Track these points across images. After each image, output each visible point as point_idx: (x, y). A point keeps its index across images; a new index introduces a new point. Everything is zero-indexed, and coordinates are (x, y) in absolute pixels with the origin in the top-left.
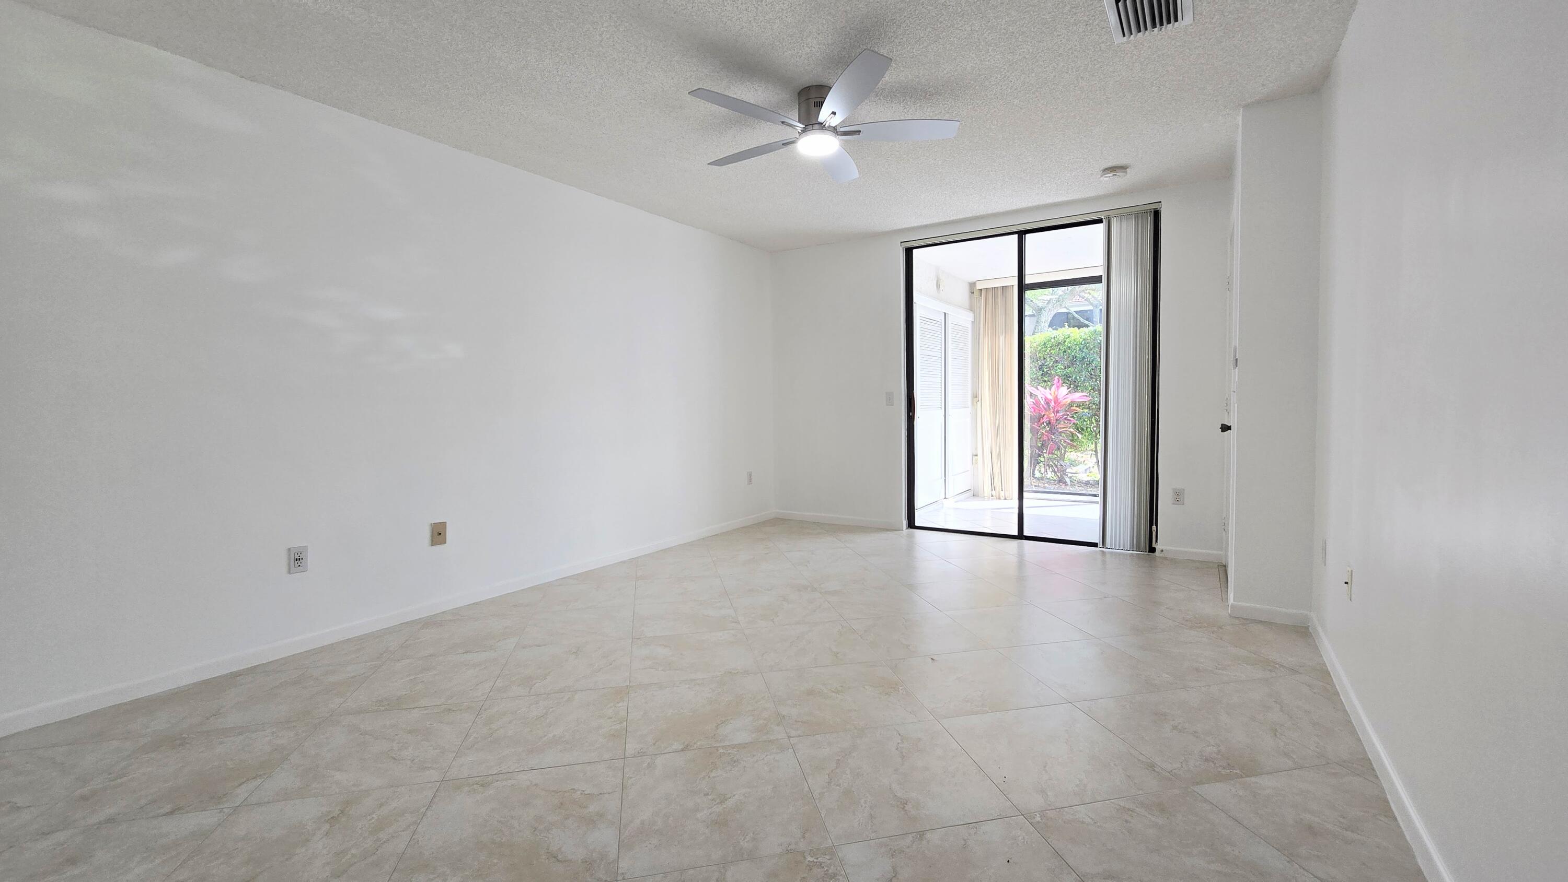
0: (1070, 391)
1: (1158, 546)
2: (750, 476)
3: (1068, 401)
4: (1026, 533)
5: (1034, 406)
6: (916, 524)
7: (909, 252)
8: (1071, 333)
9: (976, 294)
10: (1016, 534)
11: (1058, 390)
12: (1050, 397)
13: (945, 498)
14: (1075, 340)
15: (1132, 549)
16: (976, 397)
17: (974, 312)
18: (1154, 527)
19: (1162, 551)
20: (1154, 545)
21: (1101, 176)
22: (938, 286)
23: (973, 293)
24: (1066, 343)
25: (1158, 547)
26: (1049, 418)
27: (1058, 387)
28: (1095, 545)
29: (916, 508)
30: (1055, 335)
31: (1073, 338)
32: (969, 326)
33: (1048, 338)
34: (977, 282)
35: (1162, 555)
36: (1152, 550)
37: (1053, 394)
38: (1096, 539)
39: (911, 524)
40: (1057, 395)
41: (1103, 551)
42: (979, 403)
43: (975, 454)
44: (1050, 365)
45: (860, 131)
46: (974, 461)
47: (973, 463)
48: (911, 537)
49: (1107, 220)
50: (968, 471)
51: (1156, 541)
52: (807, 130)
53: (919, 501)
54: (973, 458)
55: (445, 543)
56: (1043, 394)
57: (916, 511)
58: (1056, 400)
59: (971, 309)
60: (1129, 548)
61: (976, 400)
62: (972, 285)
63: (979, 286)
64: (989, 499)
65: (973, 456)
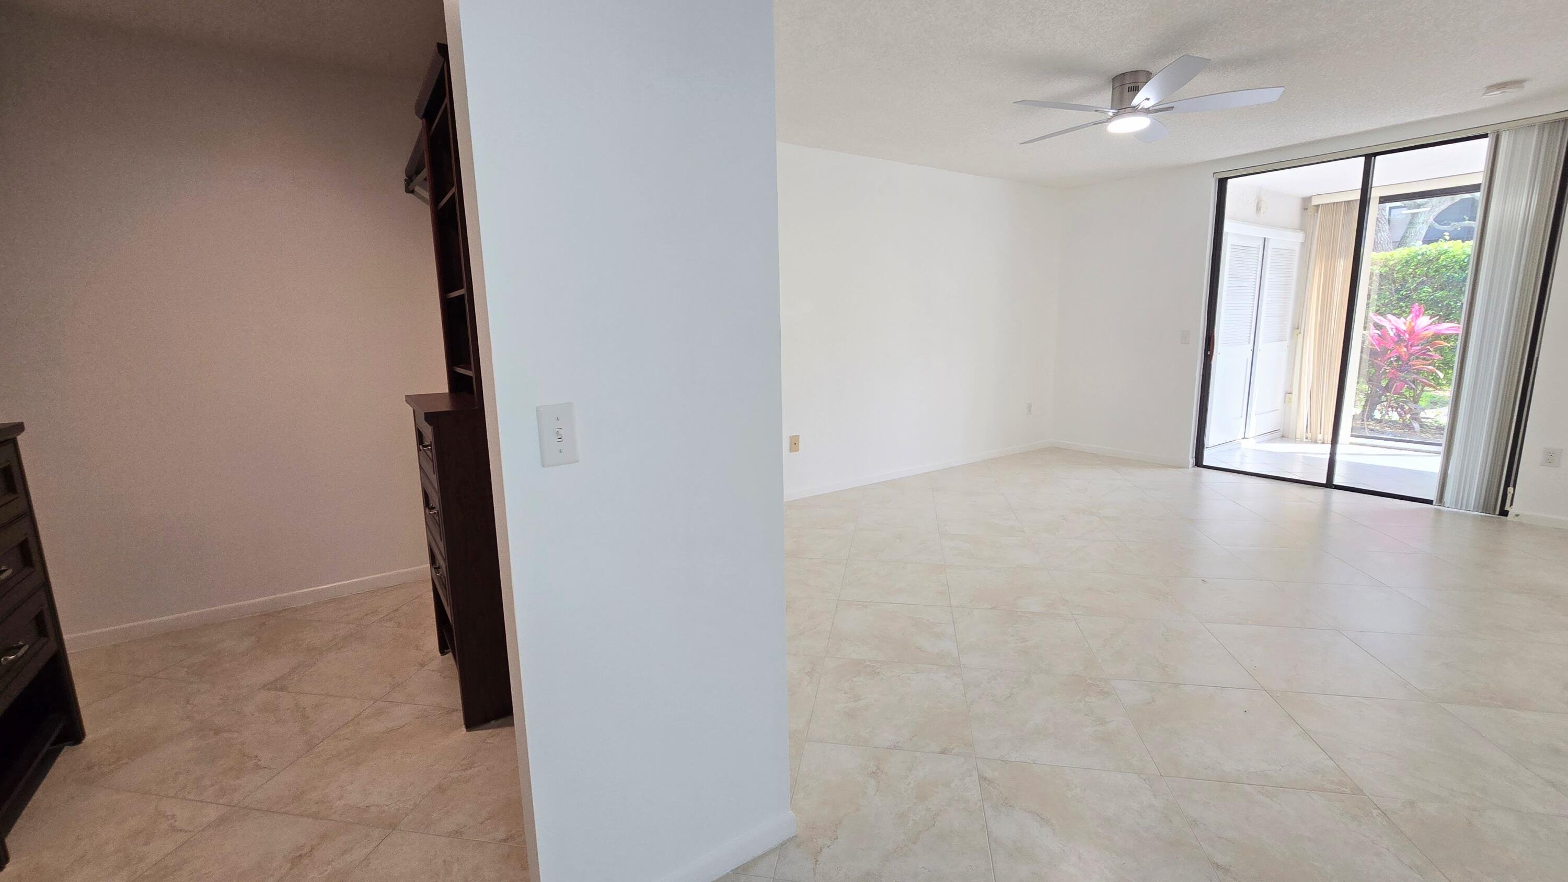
0: (1433, 322)
1: (1513, 509)
2: (1030, 407)
3: (1430, 333)
4: (1337, 481)
5: (1380, 338)
6: (1205, 463)
7: (1222, 184)
8: (1449, 248)
9: (1311, 211)
10: (1324, 482)
11: (1417, 319)
12: (1403, 327)
13: (1244, 438)
14: (1454, 256)
15: (1476, 509)
16: (1298, 328)
17: (1306, 233)
18: (1510, 489)
19: (1517, 515)
20: (1507, 508)
21: (1484, 94)
22: (1258, 209)
23: (1307, 209)
24: (1440, 261)
25: (1512, 511)
26: (1400, 353)
27: (1417, 316)
28: (1430, 502)
29: (1206, 446)
30: (1423, 250)
31: (1452, 254)
32: (1297, 248)
33: (1413, 254)
34: (1313, 197)
35: (1516, 519)
36: (1504, 513)
37: (1408, 324)
38: (1432, 496)
39: (1199, 463)
40: (1414, 327)
41: (1439, 510)
42: (1300, 336)
43: (1289, 391)
44: (1412, 287)
45: (1173, 107)
46: (1287, 399)
47: (1285, 402)
48: (1197, 475)
49: (1495, 135)
50: (1277, 410)
51: (1511, 504)
52: (1119, 114)
53: (1211, 438)
54: (1285, 396)
55: (798, 451)
56: (1393, 325)
57: (1205, 449)
58: (1412, 332)
59: (1302, 228)
60: (1472, 508)
61: (1297, 331)
62: (1306, 201)
63: (1315, 202)
64: (1301, 441)
65: (1286, 394)
